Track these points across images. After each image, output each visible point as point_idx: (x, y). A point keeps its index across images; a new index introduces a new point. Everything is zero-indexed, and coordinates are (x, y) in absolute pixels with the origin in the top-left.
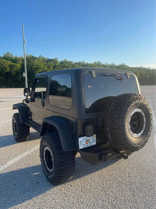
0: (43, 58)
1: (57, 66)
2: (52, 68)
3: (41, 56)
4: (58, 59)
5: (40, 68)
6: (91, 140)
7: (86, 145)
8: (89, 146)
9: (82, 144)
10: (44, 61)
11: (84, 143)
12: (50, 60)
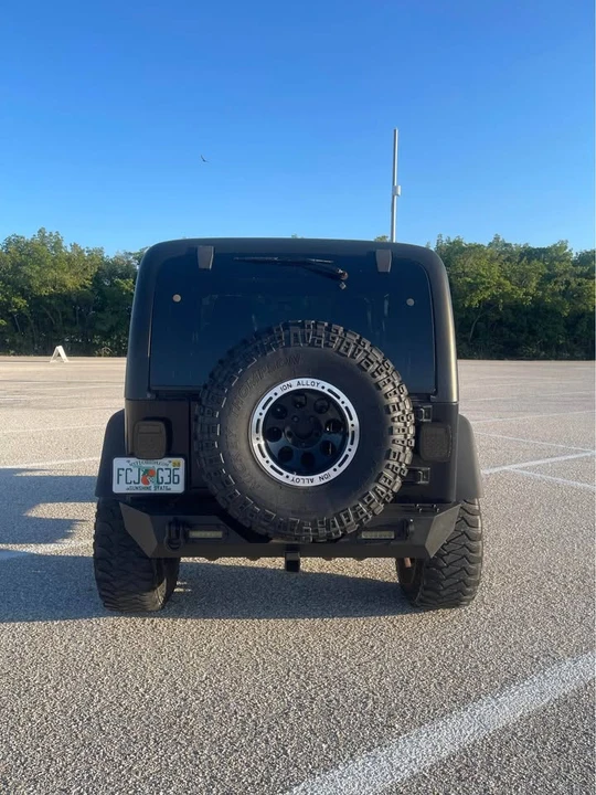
0: (506, 245)
1: (556, 275)
2: (534, 284)
3: (497, 238)
4: (569, 246)
5: (483, 283)
6: (164, 474)
7: (141, 484)
8: (153, 491)
9: (122, 478)
10: (508, 259)
11: (133, 476)
12: (530, 254)
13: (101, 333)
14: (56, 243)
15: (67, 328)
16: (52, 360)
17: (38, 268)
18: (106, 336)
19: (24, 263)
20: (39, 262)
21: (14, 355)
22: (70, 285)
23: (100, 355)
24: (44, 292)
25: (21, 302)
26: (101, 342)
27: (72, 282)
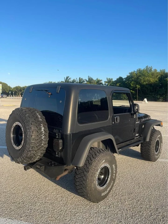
13: (160, 95)
14: (150, 69)
15: (151, 93)
16: (143, 102)
17: (144, 77)
18: (161, 95)
19: (140, 76)
20: (144, 75)
21: (136, 101)
22: (152, 81)
23: (159, 101)
24: (145, 83)
25: (138, 86)
26: (160, 97)
27: (152, 80)
